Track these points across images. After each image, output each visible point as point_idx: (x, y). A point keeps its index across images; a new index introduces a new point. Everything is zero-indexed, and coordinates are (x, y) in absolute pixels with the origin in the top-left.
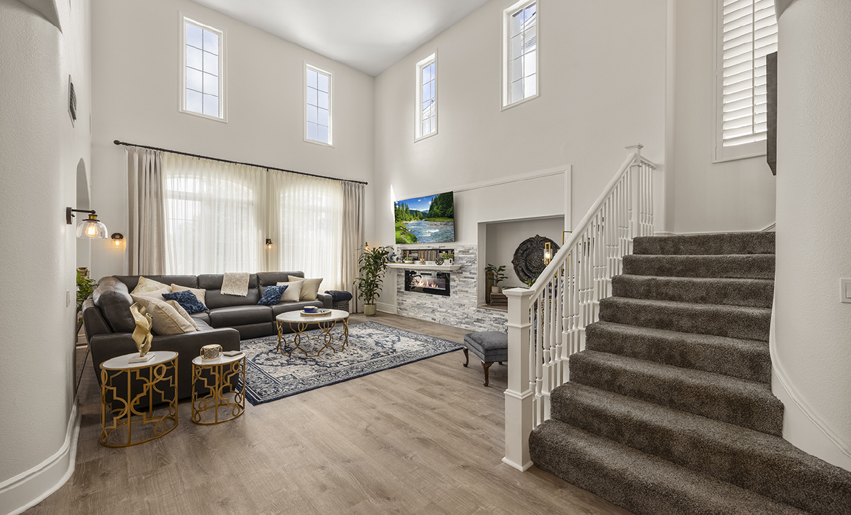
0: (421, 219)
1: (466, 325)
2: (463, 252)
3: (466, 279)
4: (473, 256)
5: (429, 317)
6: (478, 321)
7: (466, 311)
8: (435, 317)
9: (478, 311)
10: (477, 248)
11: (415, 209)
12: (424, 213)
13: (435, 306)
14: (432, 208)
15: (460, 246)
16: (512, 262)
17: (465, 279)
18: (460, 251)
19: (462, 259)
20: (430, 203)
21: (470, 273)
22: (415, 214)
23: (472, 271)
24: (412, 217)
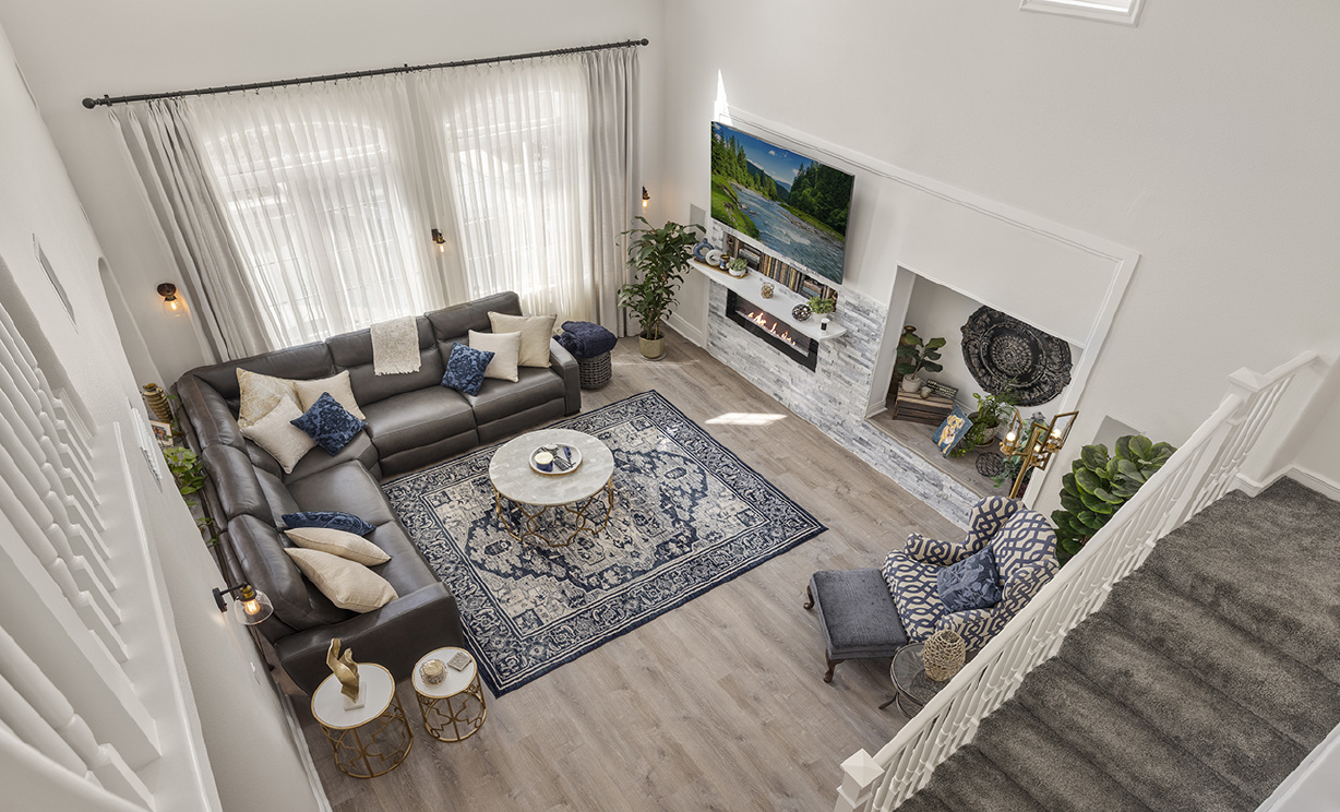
0: (773, 198)
1: (838, 438)
2: (856, 308)
3: (852, 362)
4: (874, 326)
5: (769, 388)
6: (861, 440)
7: (841, 414)
8: (780, 394)
9: (864, 425)
10: (885, 314)
11: (761, 168)
12: (780, 187)
13: (785, 377)
14: (798, 183)
15: (852, 292)
16: (963, 328)
17: (848, 359)
18: (848, 303)
19: (851, 319)
20: (796, 172)
21: (863, 355)
22: (760, 179)
23: (867, 354)
24: (751, 180)
